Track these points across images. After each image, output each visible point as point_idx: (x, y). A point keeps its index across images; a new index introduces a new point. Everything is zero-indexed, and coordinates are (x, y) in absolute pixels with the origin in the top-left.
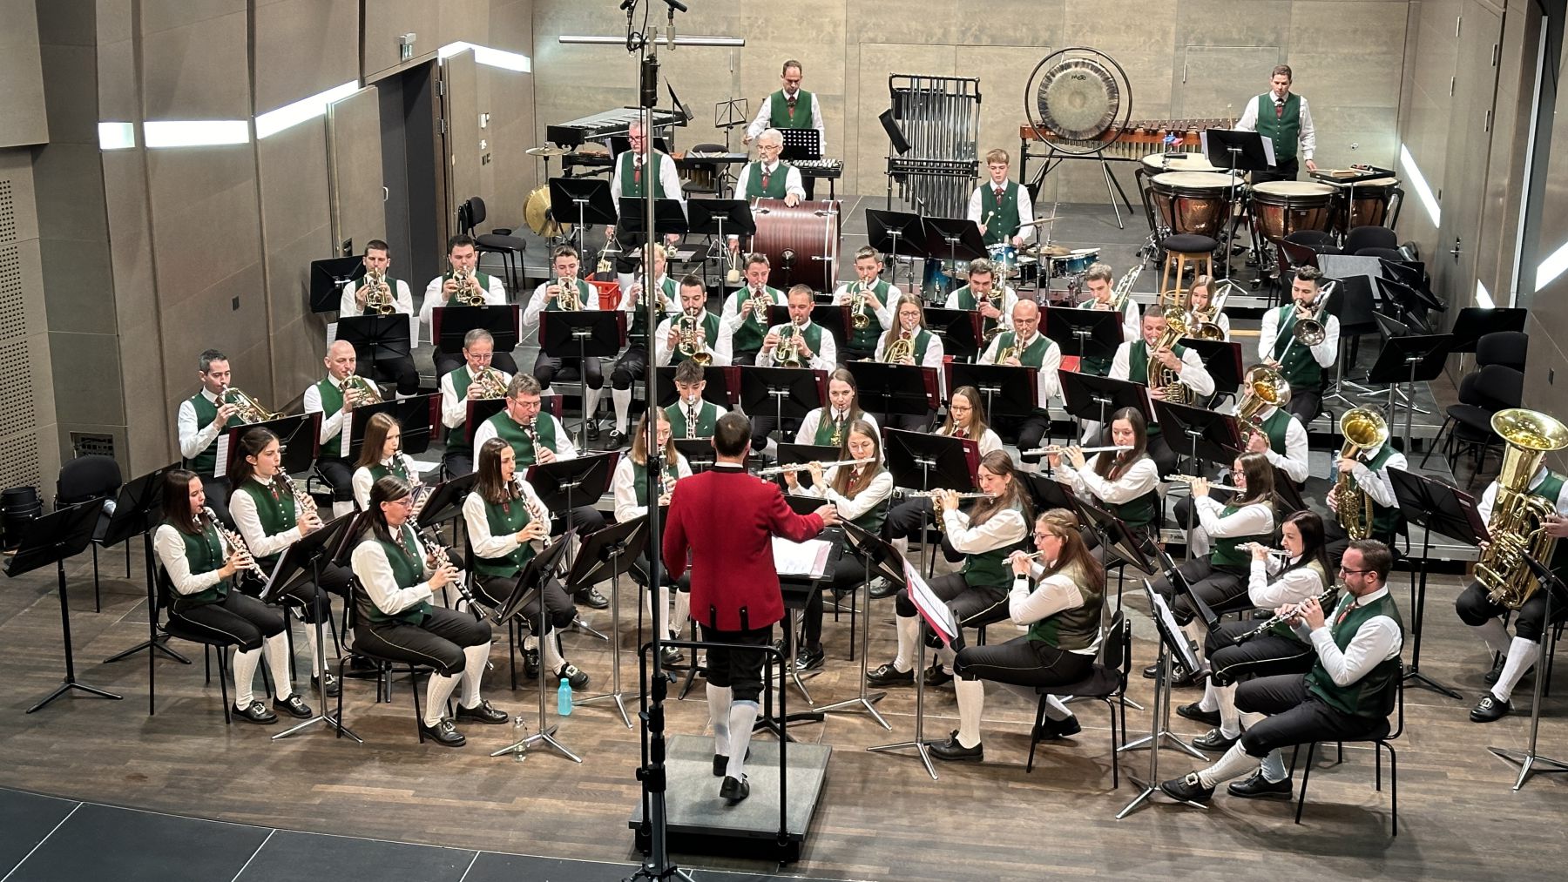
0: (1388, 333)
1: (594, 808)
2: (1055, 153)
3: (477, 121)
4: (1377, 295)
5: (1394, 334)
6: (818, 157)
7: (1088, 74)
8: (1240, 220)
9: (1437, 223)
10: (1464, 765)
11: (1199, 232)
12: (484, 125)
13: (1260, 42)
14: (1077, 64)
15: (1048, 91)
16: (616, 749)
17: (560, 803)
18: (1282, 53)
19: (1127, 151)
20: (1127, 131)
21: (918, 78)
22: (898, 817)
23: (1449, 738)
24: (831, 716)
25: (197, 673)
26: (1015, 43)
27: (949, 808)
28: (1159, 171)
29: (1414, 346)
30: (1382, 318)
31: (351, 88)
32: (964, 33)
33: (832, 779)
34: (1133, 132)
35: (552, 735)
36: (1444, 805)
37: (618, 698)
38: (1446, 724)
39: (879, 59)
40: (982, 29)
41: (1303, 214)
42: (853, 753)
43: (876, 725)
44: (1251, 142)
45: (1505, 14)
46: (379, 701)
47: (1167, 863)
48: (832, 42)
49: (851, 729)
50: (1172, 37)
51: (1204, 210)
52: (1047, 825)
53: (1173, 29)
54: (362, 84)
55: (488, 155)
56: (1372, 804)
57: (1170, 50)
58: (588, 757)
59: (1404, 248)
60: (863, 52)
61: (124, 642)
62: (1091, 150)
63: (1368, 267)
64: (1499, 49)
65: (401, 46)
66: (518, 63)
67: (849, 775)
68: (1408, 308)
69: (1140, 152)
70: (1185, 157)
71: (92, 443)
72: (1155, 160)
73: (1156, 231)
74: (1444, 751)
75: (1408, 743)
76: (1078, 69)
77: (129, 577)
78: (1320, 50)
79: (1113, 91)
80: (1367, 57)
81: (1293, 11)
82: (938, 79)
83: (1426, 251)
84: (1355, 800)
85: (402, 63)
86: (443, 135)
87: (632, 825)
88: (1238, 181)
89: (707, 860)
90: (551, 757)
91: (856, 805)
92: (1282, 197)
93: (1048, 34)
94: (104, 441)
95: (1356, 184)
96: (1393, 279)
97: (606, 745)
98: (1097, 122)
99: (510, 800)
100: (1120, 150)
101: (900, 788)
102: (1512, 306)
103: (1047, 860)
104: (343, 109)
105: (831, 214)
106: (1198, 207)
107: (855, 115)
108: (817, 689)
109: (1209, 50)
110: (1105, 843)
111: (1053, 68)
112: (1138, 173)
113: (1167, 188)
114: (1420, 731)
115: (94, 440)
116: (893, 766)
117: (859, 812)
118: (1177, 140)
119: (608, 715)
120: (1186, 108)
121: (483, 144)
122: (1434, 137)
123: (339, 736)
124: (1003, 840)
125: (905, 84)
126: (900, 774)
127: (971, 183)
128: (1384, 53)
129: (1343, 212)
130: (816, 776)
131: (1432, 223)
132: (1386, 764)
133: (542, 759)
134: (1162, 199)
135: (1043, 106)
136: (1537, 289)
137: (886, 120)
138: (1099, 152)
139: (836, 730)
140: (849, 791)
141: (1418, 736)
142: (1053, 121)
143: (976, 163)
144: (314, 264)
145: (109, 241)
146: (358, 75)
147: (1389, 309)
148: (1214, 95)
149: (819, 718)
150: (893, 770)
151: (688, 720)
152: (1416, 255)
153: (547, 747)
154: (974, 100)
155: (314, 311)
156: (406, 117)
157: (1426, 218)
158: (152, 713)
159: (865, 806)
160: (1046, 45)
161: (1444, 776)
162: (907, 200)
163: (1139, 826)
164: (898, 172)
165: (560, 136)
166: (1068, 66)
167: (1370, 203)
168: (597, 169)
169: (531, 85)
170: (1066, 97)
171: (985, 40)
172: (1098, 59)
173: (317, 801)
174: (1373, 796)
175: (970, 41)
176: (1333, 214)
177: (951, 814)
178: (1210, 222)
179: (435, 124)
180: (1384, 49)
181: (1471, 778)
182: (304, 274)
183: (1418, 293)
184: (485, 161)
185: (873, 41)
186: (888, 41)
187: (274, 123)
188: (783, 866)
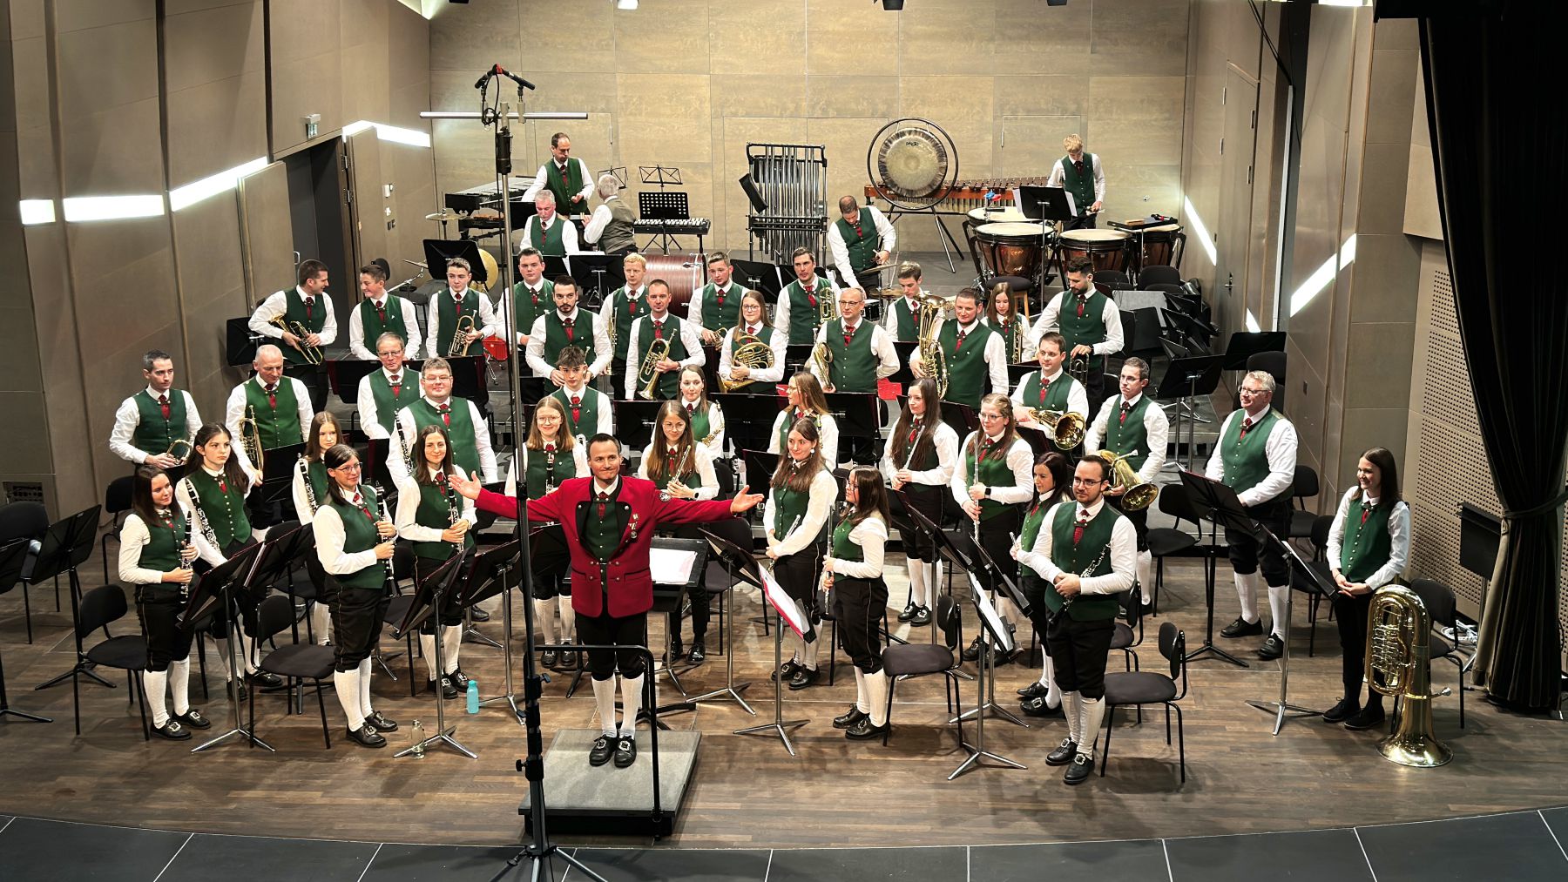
0: (1172, 355)
1: (488, 798)
2: (895, 209)
3: (381, 191)
4: (1163, 324)
5: (1177, 355)
6: (687, 217)
7: (920, 141)
8: (1051, 263)
9: (1214, 260)
10: (1240, 719)
11: (1016, 274)
12: (388, 194)
13: (1064, 111)
14: (910, 132)
15: (887, 155)
16: (508, 744)
17: (457, 796)
18: (1083, 120)
19: (956, 206)
20: (955, 189)
21: (772, 146)
22: (760, 791)
23: (1227, 696)
24: (702, 705)
25: (121, 695)
26: (857, 115)
27: (806, 779)
28: (982, 222)
29: (1193, 366)
30: (1168, 344)
31: (260, 164)
32: (813, 107)
33: (703, 760)
34: (960, 190)
35: (450, 735)
36: (1220, 753)
37: (511, 699)
38: (1225, 685)
39: (741, 130)
40: (828, 104)
41: (1102, 256)
42: (722, 736)
43: (742, 711)
44: (1056, 196)
45: (1259, 84)
46: (290, 713)
47: (991, 817)
48: (698, 117)
49: (720, 716)
50: (990, 110)
51: (1021, 255)
52: (890, 790)
53: (991, 100)
54: (271, 160)
55: (393, 221)
56: (1164, 757)
57: (989, 119)
58: (484, 753)
59: (1188, 284)
60: (727, 126)
61: (54, 670)
62: (926, 205)
63: (1155, 300)
64: (1256, 114)
65: (307, 126)
66: (417, 139)
67: (717, 756)
68: (1188, 334)
69: (967, 207)
70: (1003, 210)
71: (22, 491)
72: (978, 213)
73: (981, 274)
74: (1224, 708)
75: (1193, 702)
76: (911, 136)
77: (58, 611)
78: (1115, 116)
79: (942, 155)
80: (1154, 123)
81: (1091, 85)
82: (789, 146)
83: (1207, 285)
84: (1149, 753)
85: (309, 140)
86: (349, 204)
87: (521, 812)
88: (1048, 229)
89: (590, 839)
90: (450, 755)
91: (723, 782)
92: (1085, 242)
93: (885, 106)
94: (34, 488)
95: (1146, 230)
96: (1175, 309)
97: (500, 742)
98: (929, 181)
99: (412, 796)
100: (950, 206)
101: (762, 765)
102: (1274, 330)
103: (890, 821)
104: (253, 183)
105: (697, 266)
106: (1015, 252)
107: (722, 179)
108: (691, 682)
109: (1022, 119)
110: (939, 803)
111: (891, 135)
112: (965, 225)
113: (989, 236)
114: (1204, 692)
115: (25, 488)
116: (755, 745)
117: (726, 788)
118: (996, 196)
119: (502, 715)
120: (1005, 169)
121: (388, 211)
122: (1210, 191)
123: (252, 746)
124: (851, 805)
125: (761, 151)
126: (763, 752)
127: (821, 236)
128: (1166, 119)
129: (1136, 254)
130: (687, 758)
131: (1211, 263)
132: (1174, 721)
133: (441, 758)
134: (985, 246)
135: (883, 169)
136: (1292, 314)
137: (745, 182)
138: (932, 207)
139: (708, 717)
140: (717, 770)
141: (1202, 695)
142: (892, 182)
143: (825, 219)
144: (229, 322)
145: (33, 307)
146: (266, 152)
147: (1174, 336)
148: (1028, 157)
149: (691, 707)
150: (756, 749)
151: (573, 715)
152: (1199, 289)
153: (445, 746)
154: (821, 165)
155: (231, 365)
156: (315, 189)
157: (1206, 258)
158: (78, 733)
159: (732, 782)
160: (884, 116)
161: (1223, 728)
162: (767, 252)
163: (970, 785)
164: (757, 228)
165: (458, 202)
166: (903, 134)
167: (1158, 246)
168: (492, 231)
169: (431, 159)
170: (902, 162)
171: (832, 113)
172: (928, 127)
173: (233, 806)
174: (1165, 750)
175: (818, 113)
176: (1127, 256)
177: (808, 785)
178: (1026, 265)
179: (342, 196)
180: (1167, 115)
181: (1246, 730)
182: (220, 330)
183: (1196, 321)
184: (390, 226)
185: (735, 115)
186: (748, 115)
187: (188, 196)
188: (658, 840)
